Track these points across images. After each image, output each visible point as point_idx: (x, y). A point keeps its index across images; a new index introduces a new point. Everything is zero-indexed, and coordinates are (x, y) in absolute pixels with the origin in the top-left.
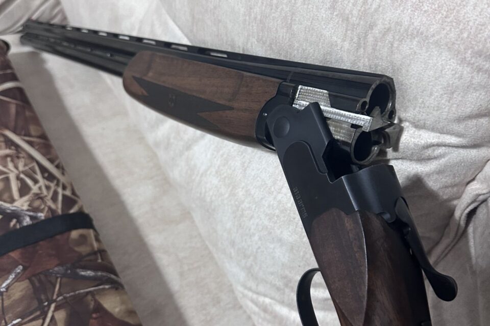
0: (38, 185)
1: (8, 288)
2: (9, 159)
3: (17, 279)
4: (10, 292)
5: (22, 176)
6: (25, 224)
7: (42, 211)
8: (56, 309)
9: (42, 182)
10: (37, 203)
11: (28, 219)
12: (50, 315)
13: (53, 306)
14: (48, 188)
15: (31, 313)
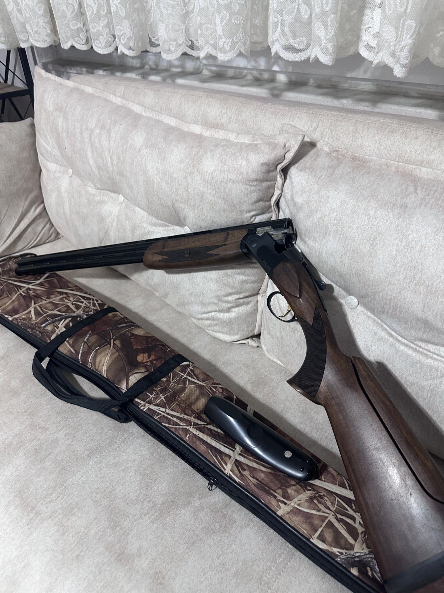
0: (84, 304)
1: (88, 340)
2: (64, 299)
3: (90, 335)
4: (89, 341)
5: (74, 303)
6: (84, 318)
7: (91, 311)
8: (114, 341)
9: (85, 302)
10: (87, 310)
11: (85, 316)
12: (112, 343)
13: (112, 340)
14: (89, 303)
15: (103, 344)
